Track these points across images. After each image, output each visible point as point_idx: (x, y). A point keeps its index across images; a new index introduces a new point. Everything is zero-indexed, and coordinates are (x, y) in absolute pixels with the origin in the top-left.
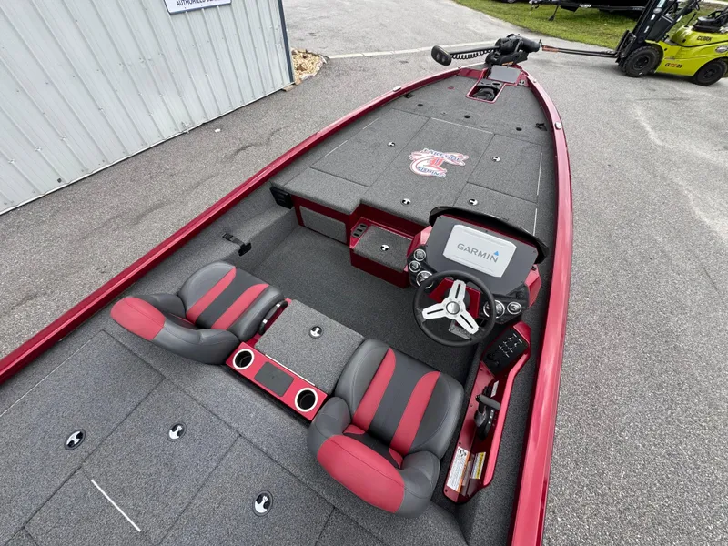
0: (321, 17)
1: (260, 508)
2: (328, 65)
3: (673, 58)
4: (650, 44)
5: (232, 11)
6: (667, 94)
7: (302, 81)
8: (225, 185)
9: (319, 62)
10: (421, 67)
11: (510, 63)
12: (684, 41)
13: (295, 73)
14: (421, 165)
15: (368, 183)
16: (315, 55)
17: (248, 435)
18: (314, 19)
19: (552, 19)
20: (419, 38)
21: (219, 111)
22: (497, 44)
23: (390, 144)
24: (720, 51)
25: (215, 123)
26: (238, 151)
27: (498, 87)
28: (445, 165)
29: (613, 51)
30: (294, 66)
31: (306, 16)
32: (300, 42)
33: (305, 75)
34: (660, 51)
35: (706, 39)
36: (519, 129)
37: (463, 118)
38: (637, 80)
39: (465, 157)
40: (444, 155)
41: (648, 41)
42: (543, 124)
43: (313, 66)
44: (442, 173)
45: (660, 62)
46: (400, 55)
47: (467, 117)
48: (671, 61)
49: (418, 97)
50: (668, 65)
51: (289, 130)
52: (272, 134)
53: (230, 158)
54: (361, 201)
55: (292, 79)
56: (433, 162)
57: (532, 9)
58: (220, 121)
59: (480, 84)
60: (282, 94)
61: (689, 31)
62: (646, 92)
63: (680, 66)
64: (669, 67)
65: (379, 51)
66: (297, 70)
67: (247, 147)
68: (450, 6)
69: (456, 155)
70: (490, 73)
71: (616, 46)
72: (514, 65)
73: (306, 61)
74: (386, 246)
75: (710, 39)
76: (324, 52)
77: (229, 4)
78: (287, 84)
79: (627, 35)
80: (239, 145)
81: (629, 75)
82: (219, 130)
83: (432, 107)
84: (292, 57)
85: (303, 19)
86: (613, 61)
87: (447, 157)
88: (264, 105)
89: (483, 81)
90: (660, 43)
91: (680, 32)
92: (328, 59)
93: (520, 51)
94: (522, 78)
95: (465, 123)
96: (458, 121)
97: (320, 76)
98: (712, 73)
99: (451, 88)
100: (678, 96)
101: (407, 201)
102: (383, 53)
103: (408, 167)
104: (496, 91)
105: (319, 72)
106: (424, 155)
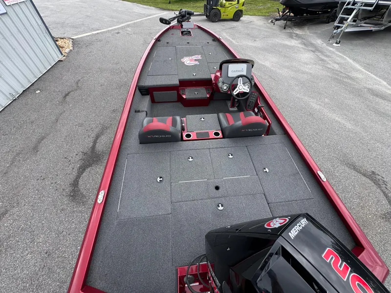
1: (231, 157)
2: (75, 42)
3: (224, 13)
4: (215, 8)
5: (9, 16)
6: (229, 27)
7: (68, 54)
9: (69, 42)
10: (128, 34)
12: (224, 5)
15: (176, 74)
16: (63, 39)
17: (212, 147)
19: (170, 3)
21: (29, 81)
22: (179, 14)
23: (170, 59)
24: (236, 8)
25: (32, 88)
26: (65, 97)
27: (189, 30)
28: (196, 60)
29: (203, 13)
33: (67, 51)
34: (219, 10)
35: (230, 4)
36: (208, 43)
38: (217, 23)
40: (192, 57)
42: (214, 39)
43: (68, 47)
44: (197, 63)
45: (220, 13)
47: (188, 43)
48: (224, 14)
49: (164, 40)
50: (224, 15)
51: (85, 78)
52: (77, 84)
54: (179, 80)
55: (62, 53)
56: (191, 60)
58: (34, 87)
59: (182, 31)
60: (61, 63)
61: (224, 2)
62: (222, 27)
63: (227, 15)
65: (98, 30)
67: (68, 94)
69: (196, 56)
70: (182, 26)
71: (203, 11)
72: (188, 21)
74: (196, 93)
75: (232, 4)
76: (66, 36)
77: (6, 13)
78: (61, 57)
79: (205, 7)
80: (61, 95)
81: (213, 22)
82: (39, 91)
83: (172, 43)
86: (205, 17)
87: (194, 57)
89: (182, 29)
90: (218, 7)
91: (222, 2)
92: (73, 39)
93: (187, 16)
94: (195, 25)
95: (189, 45)
96: (186, 45)
97: (76, 49)
98: (237, 16)
99: (173, 34)
100: (232, 26)
101: (194, 74)
102: (102, 31)
103: (185, 65)
104: (190, 32)
105: (73, 47)
106: (186, 59)
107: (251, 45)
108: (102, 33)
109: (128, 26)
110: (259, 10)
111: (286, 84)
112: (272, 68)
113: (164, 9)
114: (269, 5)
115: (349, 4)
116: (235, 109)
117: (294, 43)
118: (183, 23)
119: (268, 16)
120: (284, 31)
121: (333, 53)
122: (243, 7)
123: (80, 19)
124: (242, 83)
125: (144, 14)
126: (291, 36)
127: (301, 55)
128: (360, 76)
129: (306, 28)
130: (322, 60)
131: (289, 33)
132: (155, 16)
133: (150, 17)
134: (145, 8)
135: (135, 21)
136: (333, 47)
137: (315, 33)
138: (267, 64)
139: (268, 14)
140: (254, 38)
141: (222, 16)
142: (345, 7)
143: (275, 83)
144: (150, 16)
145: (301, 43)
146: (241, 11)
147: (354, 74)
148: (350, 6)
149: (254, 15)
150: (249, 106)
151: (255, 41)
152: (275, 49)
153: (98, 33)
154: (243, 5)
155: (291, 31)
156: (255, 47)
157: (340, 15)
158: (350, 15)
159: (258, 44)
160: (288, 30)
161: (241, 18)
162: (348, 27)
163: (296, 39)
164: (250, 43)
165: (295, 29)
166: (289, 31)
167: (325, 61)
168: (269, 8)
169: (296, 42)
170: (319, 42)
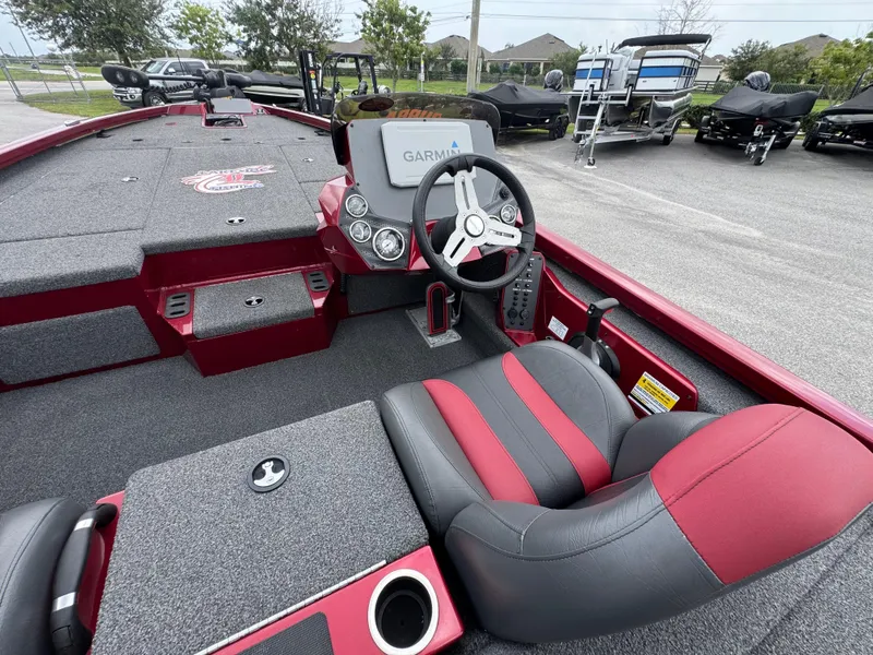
14: (212, 185)
23: (128, 179)
28: (247, 178)
36: (302, 139)
37: (223, 142)
39: (269, 167)
44: (254, 185)
47: (227, 140)
54: (144, 250)
56: (230, 179)
69: (255, 168)
70: (212, 107)
74: (254, 299)
83: (160, 140)
87: (244, 170)
89: (211, 115)
93: (229, 86)
94: (257, 107)
101: (236, 220)
106: (204, 177)
115: (585, 98)
116: (451, 337)
118: (214, 101)
121: (593, 178)
124: (474, 201)
128: (668, 211)
130: (583, 192)
136: (587, 170)
142: (581, 103)
147: (657, 210)
148: (588, 102)
150: (512, 313)
157: (578, 117)
158: (595, 114)
162: (595, 136)
167: (590, 193)
170: (557, 165)
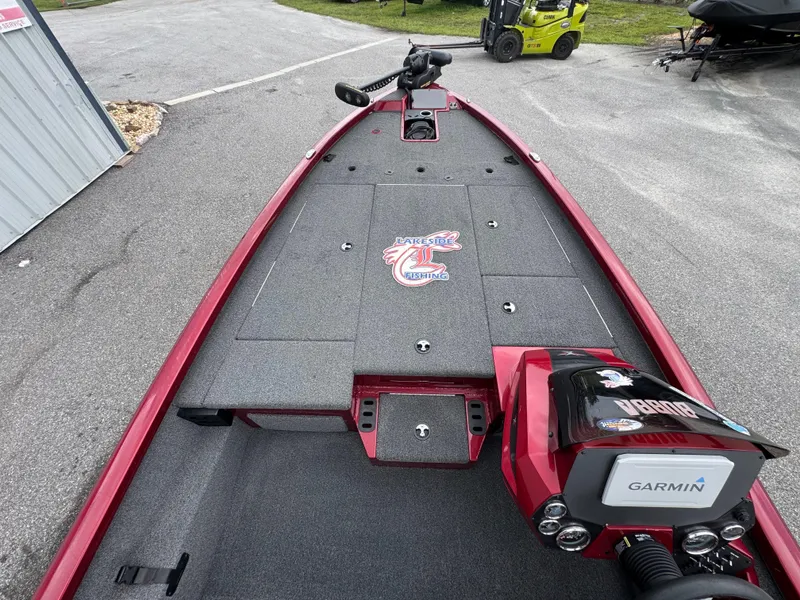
0: (131, 51)
2: (170, 115)
3: (531, 39)
4: (508, 29)
6: (541, 74)
7: (142, 146)
8: (76, 359)
9: (156, 115)
10: (294, 93)
11: (428, 84)
12: (534, 21)
13: (126, 137)
14: (406, 268)
15: (349, 333)
16: (146, 105)
18: (121, 54)
19: (404, 15)
20: (276, 57)
22: (405, 64)
23: (344, 246)
24: (564, 27)
25: (16, 251)
26: (77, 289)
27: (430, 117)
28: (439, 257)
29: (479, 40)
30: (119, 127)
31: (108, 51)
32: (116, 90)
33: (142, 138)
34: (520, 34)
35: (551, 17)
36: (490, 171)
37: (418, 174)
39: (455, 235)
40: (428, 239)
41: (507, 26)
42: (511, 157)
43: (149, 122)
44: (440, 272)
45: (522, 44)
46: (262, 82)
47: (421, 170)
48: (531, 42)
49: (343, 155)
50: (529, 46)
51: (153, 224)
52: (127, 241)
53: (68, 305)
54: (354, 374)
55: (124, 148)
56: (421, 257)
57: (381, 7)
58: (24, 246)
59: (408, 118)
60: (118, 172)
61: (534, 12)
62: (524, 75)
63: (539, 45)
64: (531, 48)
65: (232, 82)
66: (127, 130)
67: (90, 276)
68: (293, 14)
69: (442, 235)
70: (412, 101)
71: (479, 34)
72: (433, 86)
73: (135, 116)
74: (422, 427)
75: (553, 17)
76: (157, 97)
78: (119, 156)
79: (485, 24)
80: (73, 278)
82: (27, 262)
83: (368, 168)
84: (110, 115)
85: (107, 56)
86: (481, 50)
87: (434, 242)
88: (95, 196)
89: (409, 112)
90: (517, 27)
91: (527, 14)
92: (167, 107)
93: (431, 66)
94: (450, 98)
95: (424, 180)
96: (412, 179)
97: (166, 133)
98: (564, 47)
99: (376, 132)
100: (550, 74)
101: (424, 344)
102: (240, 84)
103: (392, 279)
104: (432, 123)
105: (161, 127)
106: (401, 249)
107: (603, 131)
108: (236, 91)
109: (300, 71)
110: (619, 30)
111: (730, 280)
112: (673, 213)
113: (389, 30)
114: (643, 16)
117: (727, 124)
118: (415, 93)
119: (643, 45)
120: (693, 86)
122: (583, 24)
123: (203, 54)
125: (342, 42)
126: (715, 103)
127: (761, 167)
129: (756, 78)
131: (709, 92)
132: (364, 47)
133: (354, 50)
134: (348, 28)
135: (318, 60)
137: (789, 95)
138: (655, 195)
139: (642, 41)
140: (610, 109)
141: (525, 47)
143: (690, 274)
144: (353, 46)
145: (751, 125)
146: (575, 35)
149: (606, 42)
151: (613, 116)
152: (675, 145)
153: (227, 92)
154: (582, 21)
155: (714, 87)
156: (617, 138)
159: (623, 126)
160: (705, 85)
161: (574, 52)
163: (731, 113)
164: (600, 124)
165: (726, 82)
166: (707, 88)
168: (642, 24)
169: (735, 121)
